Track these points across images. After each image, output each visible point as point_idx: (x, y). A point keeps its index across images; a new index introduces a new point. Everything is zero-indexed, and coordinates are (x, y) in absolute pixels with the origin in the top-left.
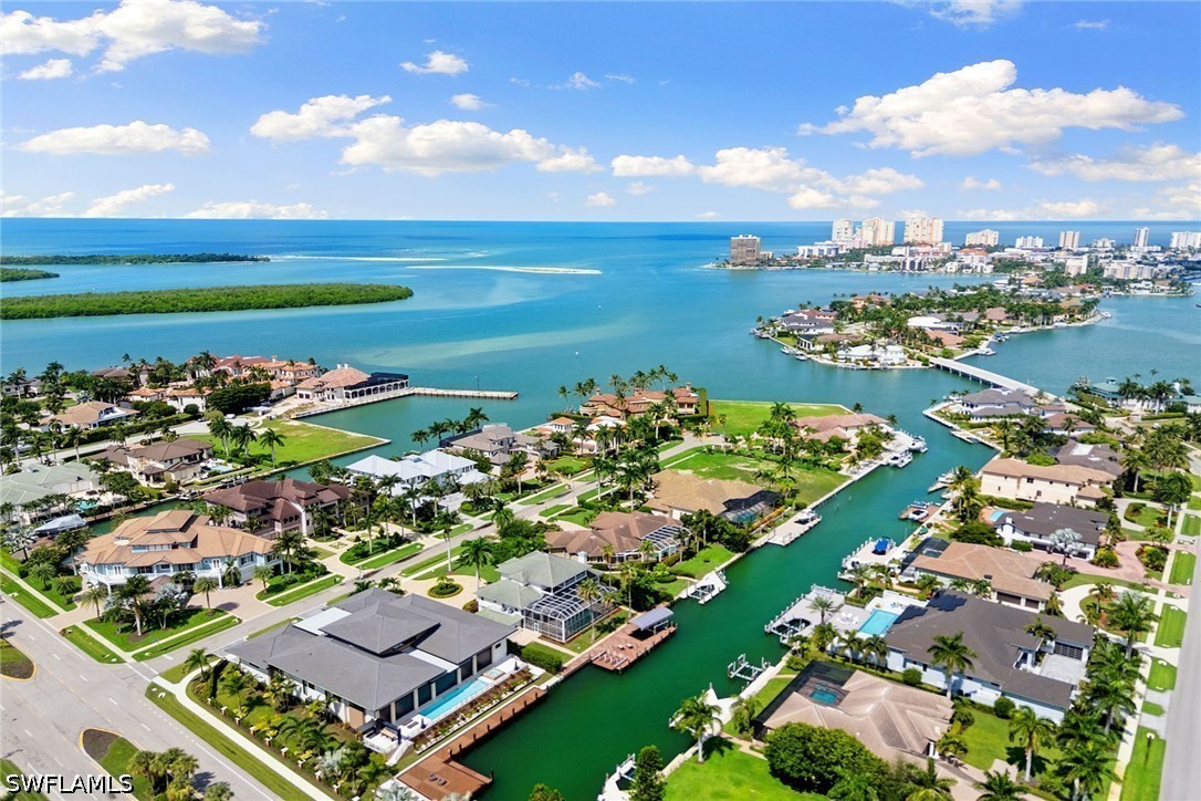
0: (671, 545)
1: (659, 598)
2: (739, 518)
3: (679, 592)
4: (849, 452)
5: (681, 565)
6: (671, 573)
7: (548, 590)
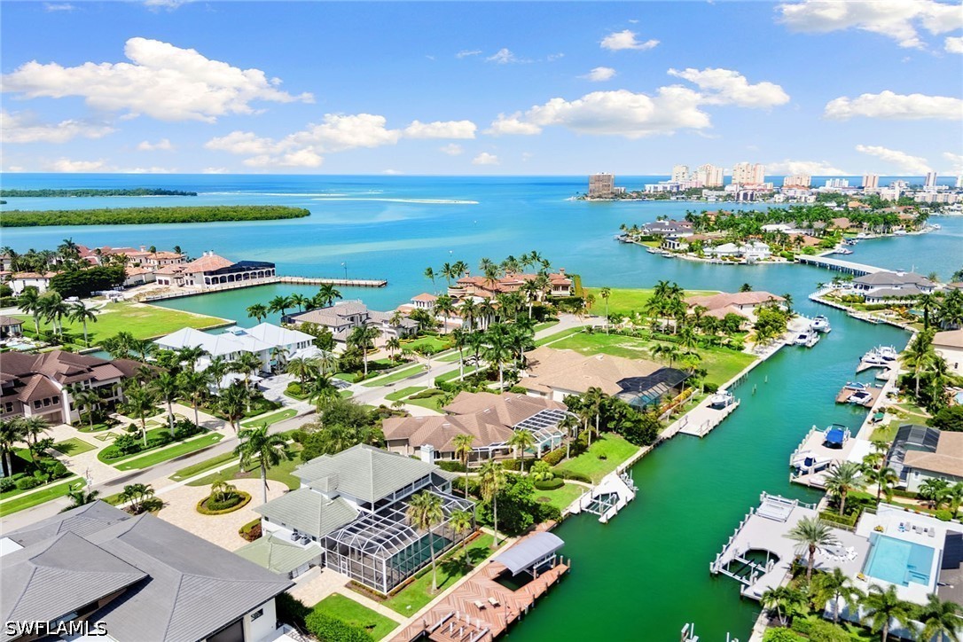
0: (554, 436)
1: (538, 514)
2: (641, 400)
3: (569, 504)
4: (747, 331)
5: (568, 464)
6: (555, 476)
7: (367, 505)
